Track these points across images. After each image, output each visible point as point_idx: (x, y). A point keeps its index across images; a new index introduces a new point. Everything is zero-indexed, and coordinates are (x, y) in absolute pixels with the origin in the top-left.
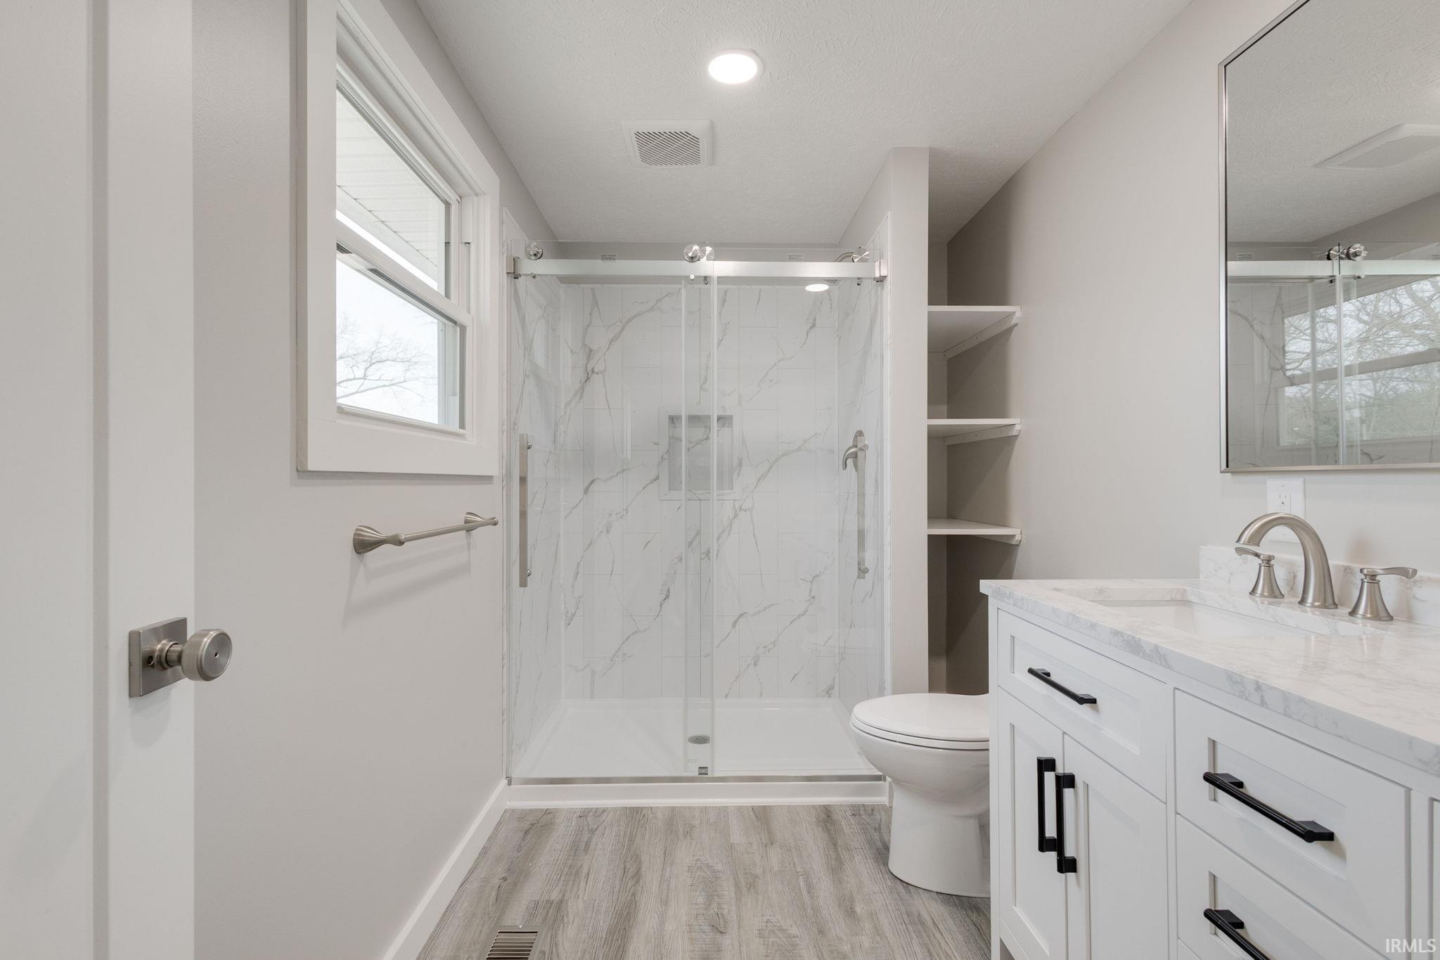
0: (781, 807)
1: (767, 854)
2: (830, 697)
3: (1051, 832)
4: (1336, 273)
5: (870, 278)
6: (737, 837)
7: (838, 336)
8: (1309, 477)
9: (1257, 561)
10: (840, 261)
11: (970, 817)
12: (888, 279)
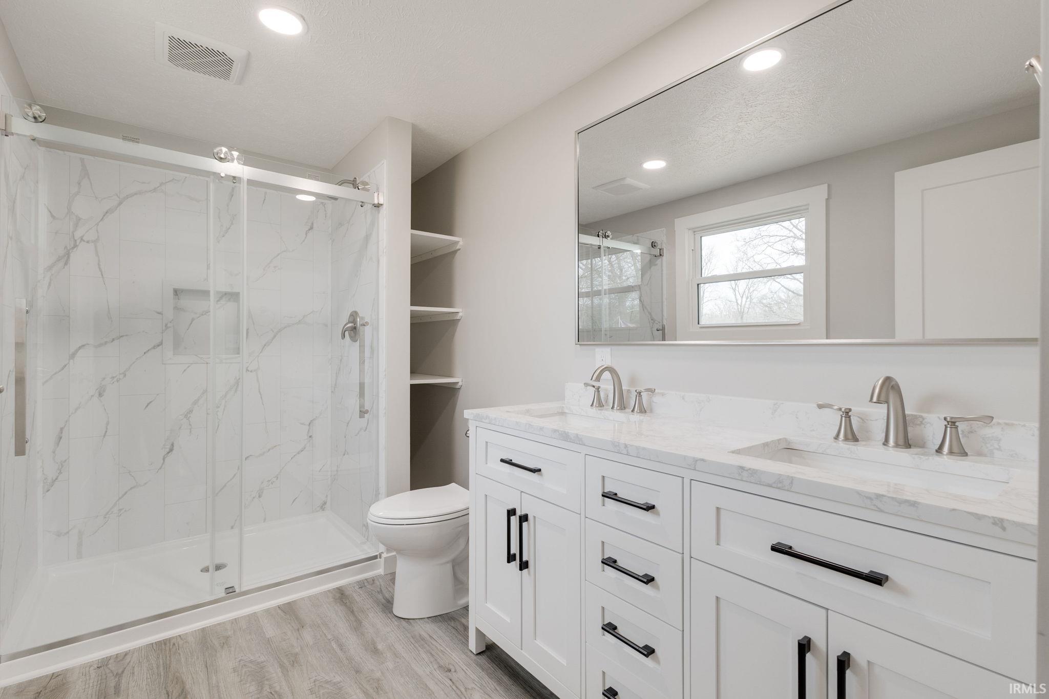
0: (303, 599)
1: (300, 635)
2: (323, 510)
3: (515, 549)
4: (601, 245)
5: (371, 204)
6: (270, 631)
7: (331, 239)
8: (613, 347)
9: (594, 389)
10: (340, 185)
11: (448, 562)
12: (385, 206)
